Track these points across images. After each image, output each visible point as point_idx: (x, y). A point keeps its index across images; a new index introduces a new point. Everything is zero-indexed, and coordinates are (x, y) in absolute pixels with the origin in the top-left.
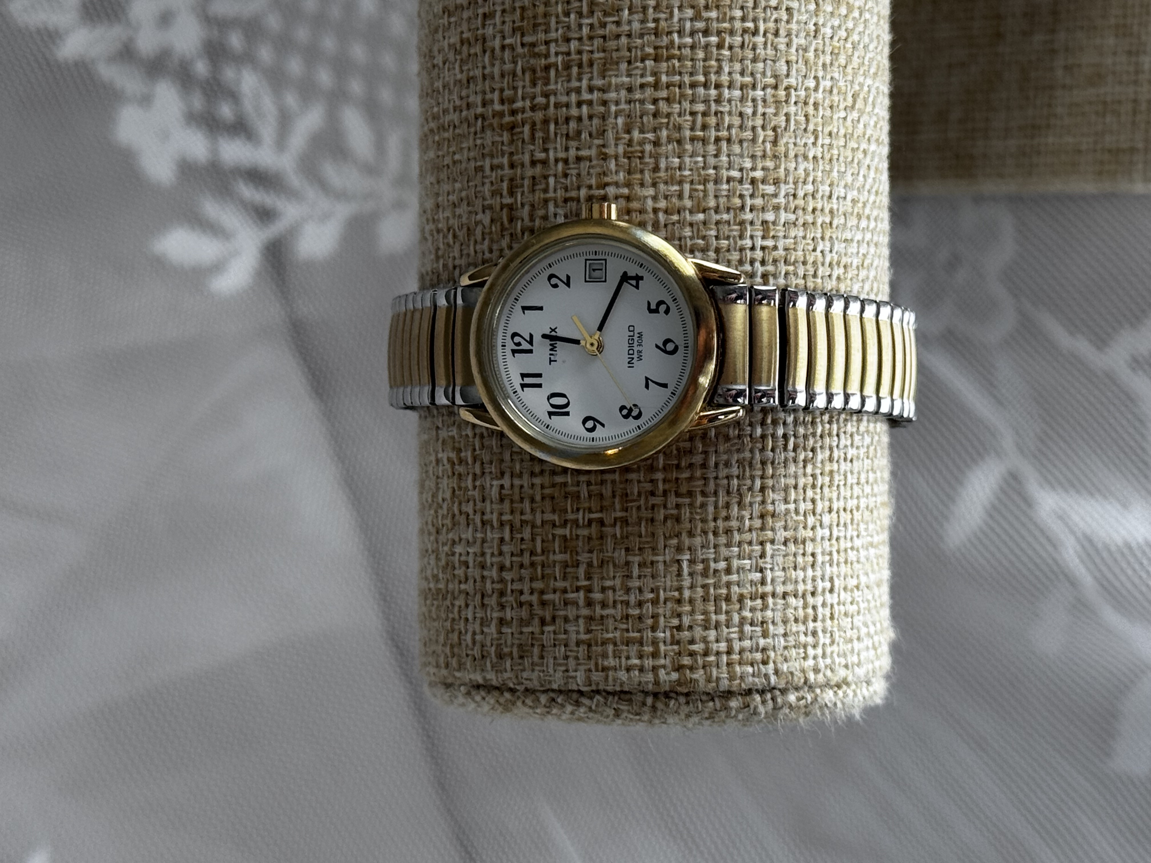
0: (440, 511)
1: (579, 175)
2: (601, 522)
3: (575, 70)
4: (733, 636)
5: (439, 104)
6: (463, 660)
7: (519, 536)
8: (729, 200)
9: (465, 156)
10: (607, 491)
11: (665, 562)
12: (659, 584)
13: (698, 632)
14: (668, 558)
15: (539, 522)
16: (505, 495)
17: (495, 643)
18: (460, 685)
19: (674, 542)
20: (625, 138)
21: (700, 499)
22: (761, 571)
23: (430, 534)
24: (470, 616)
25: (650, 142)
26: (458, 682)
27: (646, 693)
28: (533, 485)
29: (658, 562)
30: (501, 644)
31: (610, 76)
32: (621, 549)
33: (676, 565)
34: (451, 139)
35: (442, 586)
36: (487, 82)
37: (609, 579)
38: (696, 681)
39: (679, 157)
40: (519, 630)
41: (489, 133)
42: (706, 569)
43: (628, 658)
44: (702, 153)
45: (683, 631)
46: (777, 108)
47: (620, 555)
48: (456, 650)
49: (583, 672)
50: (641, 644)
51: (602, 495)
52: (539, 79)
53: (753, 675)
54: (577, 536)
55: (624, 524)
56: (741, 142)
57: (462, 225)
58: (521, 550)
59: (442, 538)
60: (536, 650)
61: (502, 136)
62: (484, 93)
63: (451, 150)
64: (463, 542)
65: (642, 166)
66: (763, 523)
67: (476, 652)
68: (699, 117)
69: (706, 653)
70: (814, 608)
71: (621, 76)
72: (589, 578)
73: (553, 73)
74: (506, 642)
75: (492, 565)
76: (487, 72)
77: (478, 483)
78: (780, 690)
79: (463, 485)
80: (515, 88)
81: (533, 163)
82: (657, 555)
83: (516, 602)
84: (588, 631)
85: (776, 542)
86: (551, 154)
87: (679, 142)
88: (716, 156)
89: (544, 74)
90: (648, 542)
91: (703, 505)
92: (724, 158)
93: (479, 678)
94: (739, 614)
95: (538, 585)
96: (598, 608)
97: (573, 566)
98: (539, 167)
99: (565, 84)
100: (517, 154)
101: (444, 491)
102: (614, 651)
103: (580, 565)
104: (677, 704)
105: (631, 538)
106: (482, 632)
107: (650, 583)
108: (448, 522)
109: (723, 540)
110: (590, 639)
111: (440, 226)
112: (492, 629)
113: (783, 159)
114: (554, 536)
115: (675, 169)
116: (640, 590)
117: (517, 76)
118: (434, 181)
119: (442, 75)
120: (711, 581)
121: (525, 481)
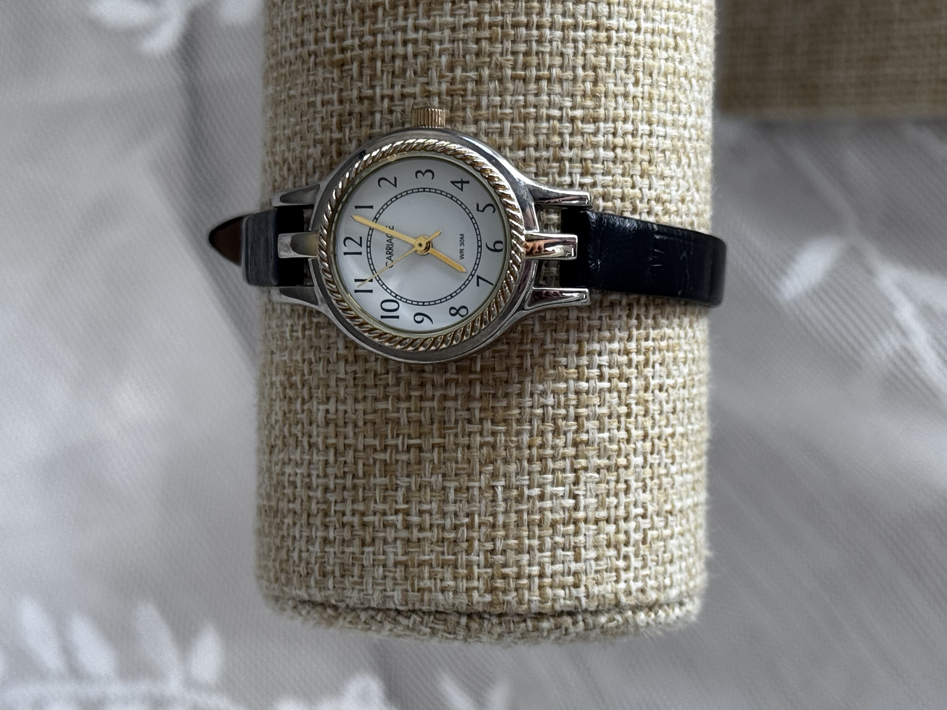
0: (273, 432)
1: (403, 111)
2: (420, 448)
3: (401, 9)
4: (547, 560)
5: (277, 41)
6: (290, 576)
7: (342, 459)
8: (548, 138)
9: (299, 92)
10: (425, 417)
11: (480, 488)
12: (475, 509)
13: (512, 556)
14: (483, 484)
15: (361, 447)
16: (330, 420)
17: (319, 561)
18: (289, 599)
19: (490, 468)
20: (448, 77)
21: (515, 427)
22: (575, 497)
23: (264, 453)
24: (297, 535)
25: (472, 80)
26: (287, 597)
27: (460, 614)
28: (356, 410)
29: (473, 487)
30: (325, 562)
31: (435, 16)
32: (438, 474)
33: (492, 491)
34: (288, 74)
35: (273, 503)
36: (320, 19)
37: (427, 503)
38: (509, 602)
39: (500, 96)
40: (341, 550)
41: (320, 69)
42: (521, 495)
43: (442, 580)
44: (523, 92)
45: (497, 555)
46: (597, 49)
47: (437, 480)
48: (284, 566)
49: (400, 593)
50: (456, 567)
51: (420, 422)
52: (368, 17)
53: (565, 599)
54: (397, 461)
55: (442, 449)
56: (561, 81)
57: (296, 158)
58: (345, 473)
59: (275, 458)
60: (356, 571)
61: (332, 73)
62: (317, 30)
63: (287, 85)
64: (292, 463)
65: (464, 104)
66: (577, 451)
67: (302, 569)
68: (521, 57)
69: (519, 577)
70: (626, 533)
71: (446, 16)
72: (407, 502)
73: (380, 11)
74: (329, 559)
75: (318, 486)
76: (320, 10)
77: (306, 407)
78: (591, 613)
79: (293, 408)
80: (345, 26)
81: (361, 99)
82: (473, 481)
83: (338, 521)
84: (406, 553)
85: (589, 470)
86: (378, 90)
87: (501, 81)
88: (537, 95)
89: (372, 13)
90: (464, 469)
91: (519, 433)
92: (545, 98)
93: (303, 594)
94: (552, 539)
95: (361, 507)
96: (415, 530)
97: (392, 490)
98: (366, 102)
99: (392, 23)
100: (346, 90)
101: (276, 414)
102: (430, 573)
103: (399, 489)
104: (490, 625)
105: (448, 464)
106: (308, 551)
107: (465, 507)
108: (279, 442)
109: (537, 466)
110: (407, 561)
111: (277, 158)
112: (316, 548)
113: (603, 99)
114: (375, 460)
115: (495, 106)
116: (456, 514)
117: (347, 15)
118: (273, 116)
119: (280, 14)
120: (524, 507)
121: (349, 406)
